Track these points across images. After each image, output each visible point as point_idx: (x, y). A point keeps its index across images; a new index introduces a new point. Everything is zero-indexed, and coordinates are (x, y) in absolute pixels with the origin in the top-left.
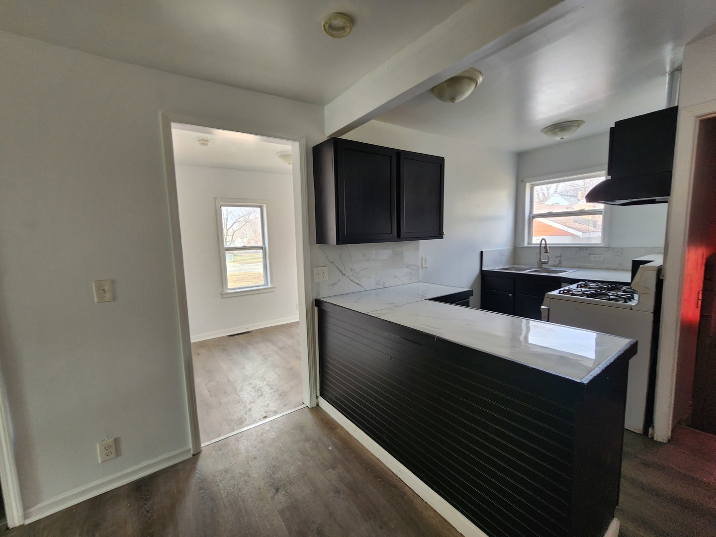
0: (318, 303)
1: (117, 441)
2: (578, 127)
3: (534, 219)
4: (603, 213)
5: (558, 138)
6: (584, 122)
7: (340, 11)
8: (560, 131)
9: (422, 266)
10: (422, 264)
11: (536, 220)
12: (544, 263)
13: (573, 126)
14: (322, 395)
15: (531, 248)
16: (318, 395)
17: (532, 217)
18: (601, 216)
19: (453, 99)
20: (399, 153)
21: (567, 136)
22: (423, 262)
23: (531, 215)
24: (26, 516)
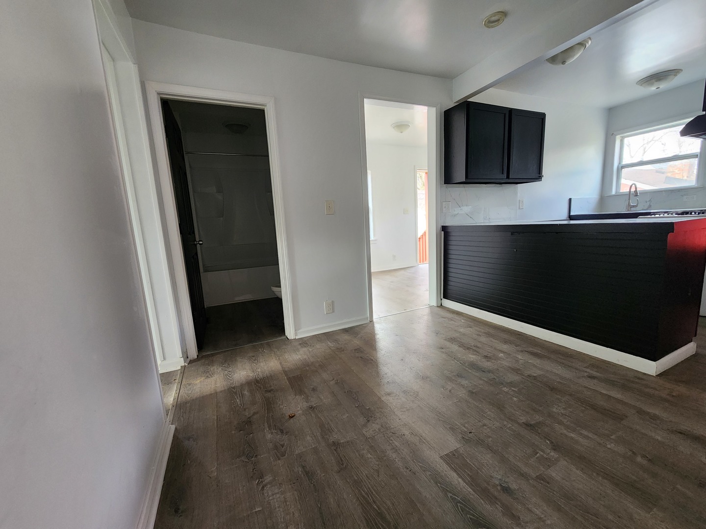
0: (444, 229)
1: (333, 302)
2: (675, 75)
3: (623, 170)
4: (699, 155)
5: (653, 89)
6: (682, 70)
7: (500, 11)
8: (656, 81)
9: (519, 207)
10: (519, 206)
11: (624, 171)
12: (633, 206)
13: (671, 75)
14: (445, 297)
15: (619, 196)
16: (442, 298)
17: (621, 167)
18: (697, 159)
19: (564, 62)
20: (511, 111)
21: (663, 86)
22: (521, 204)
23: (620, 166)
24: (296, 334)
